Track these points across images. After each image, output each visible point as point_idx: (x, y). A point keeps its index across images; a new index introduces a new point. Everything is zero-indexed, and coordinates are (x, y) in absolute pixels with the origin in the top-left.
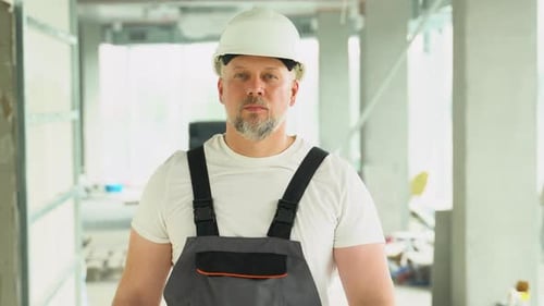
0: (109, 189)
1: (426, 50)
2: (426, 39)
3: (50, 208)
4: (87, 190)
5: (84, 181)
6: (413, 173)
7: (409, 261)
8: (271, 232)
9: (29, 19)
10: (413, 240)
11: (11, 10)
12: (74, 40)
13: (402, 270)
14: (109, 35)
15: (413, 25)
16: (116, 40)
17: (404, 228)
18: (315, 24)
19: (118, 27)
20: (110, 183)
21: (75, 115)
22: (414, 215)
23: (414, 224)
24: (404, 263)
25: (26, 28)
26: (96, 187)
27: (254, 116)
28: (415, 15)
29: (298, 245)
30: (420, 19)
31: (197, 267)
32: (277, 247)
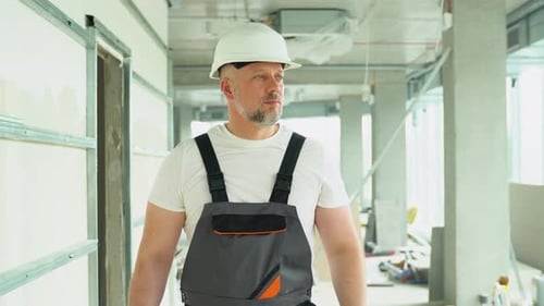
1: (414, 125)
2: (414, 117)
6: (409, 207)
7: (409, 266)
8: (273, 198)
9: (134, 73)
10: (411, 252)
11: (121, 65)
13: (405, 272)
15: (408, 104)
17: (404, 244)
18: (338, 105)
19: (204, 109)
22: (410, 237)
23: (410, 242)
24: (406, 267)
25: (132, 80)
28: (409, 98)
29: (294, 208)
30: (413, 99)
31: (215, 229)
32: (278, 210)
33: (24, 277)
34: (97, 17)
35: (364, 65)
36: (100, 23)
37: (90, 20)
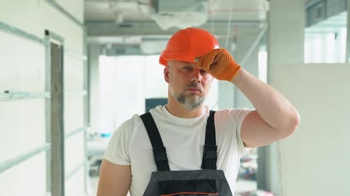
0: (103, 135)
3: (74, 133)
4: (91, 136)
5: (90, 131)
8: (204, 166)
12: (85, 58)
14: (104, 50)
16: (108, 53)
19: (109, 47)
20: (103, 132)
21: (85, 93)
26: (96, 134)
27: (193, 94)
29: (222, 172)
32: (208, 174)
33: (11, 164)
34: (50, 30)
35: (227, 21)
36: (52, 33)
37: (47, 33)
